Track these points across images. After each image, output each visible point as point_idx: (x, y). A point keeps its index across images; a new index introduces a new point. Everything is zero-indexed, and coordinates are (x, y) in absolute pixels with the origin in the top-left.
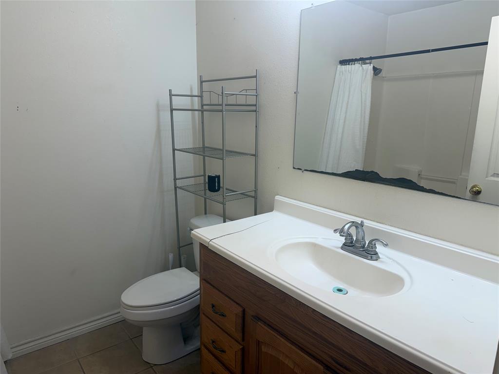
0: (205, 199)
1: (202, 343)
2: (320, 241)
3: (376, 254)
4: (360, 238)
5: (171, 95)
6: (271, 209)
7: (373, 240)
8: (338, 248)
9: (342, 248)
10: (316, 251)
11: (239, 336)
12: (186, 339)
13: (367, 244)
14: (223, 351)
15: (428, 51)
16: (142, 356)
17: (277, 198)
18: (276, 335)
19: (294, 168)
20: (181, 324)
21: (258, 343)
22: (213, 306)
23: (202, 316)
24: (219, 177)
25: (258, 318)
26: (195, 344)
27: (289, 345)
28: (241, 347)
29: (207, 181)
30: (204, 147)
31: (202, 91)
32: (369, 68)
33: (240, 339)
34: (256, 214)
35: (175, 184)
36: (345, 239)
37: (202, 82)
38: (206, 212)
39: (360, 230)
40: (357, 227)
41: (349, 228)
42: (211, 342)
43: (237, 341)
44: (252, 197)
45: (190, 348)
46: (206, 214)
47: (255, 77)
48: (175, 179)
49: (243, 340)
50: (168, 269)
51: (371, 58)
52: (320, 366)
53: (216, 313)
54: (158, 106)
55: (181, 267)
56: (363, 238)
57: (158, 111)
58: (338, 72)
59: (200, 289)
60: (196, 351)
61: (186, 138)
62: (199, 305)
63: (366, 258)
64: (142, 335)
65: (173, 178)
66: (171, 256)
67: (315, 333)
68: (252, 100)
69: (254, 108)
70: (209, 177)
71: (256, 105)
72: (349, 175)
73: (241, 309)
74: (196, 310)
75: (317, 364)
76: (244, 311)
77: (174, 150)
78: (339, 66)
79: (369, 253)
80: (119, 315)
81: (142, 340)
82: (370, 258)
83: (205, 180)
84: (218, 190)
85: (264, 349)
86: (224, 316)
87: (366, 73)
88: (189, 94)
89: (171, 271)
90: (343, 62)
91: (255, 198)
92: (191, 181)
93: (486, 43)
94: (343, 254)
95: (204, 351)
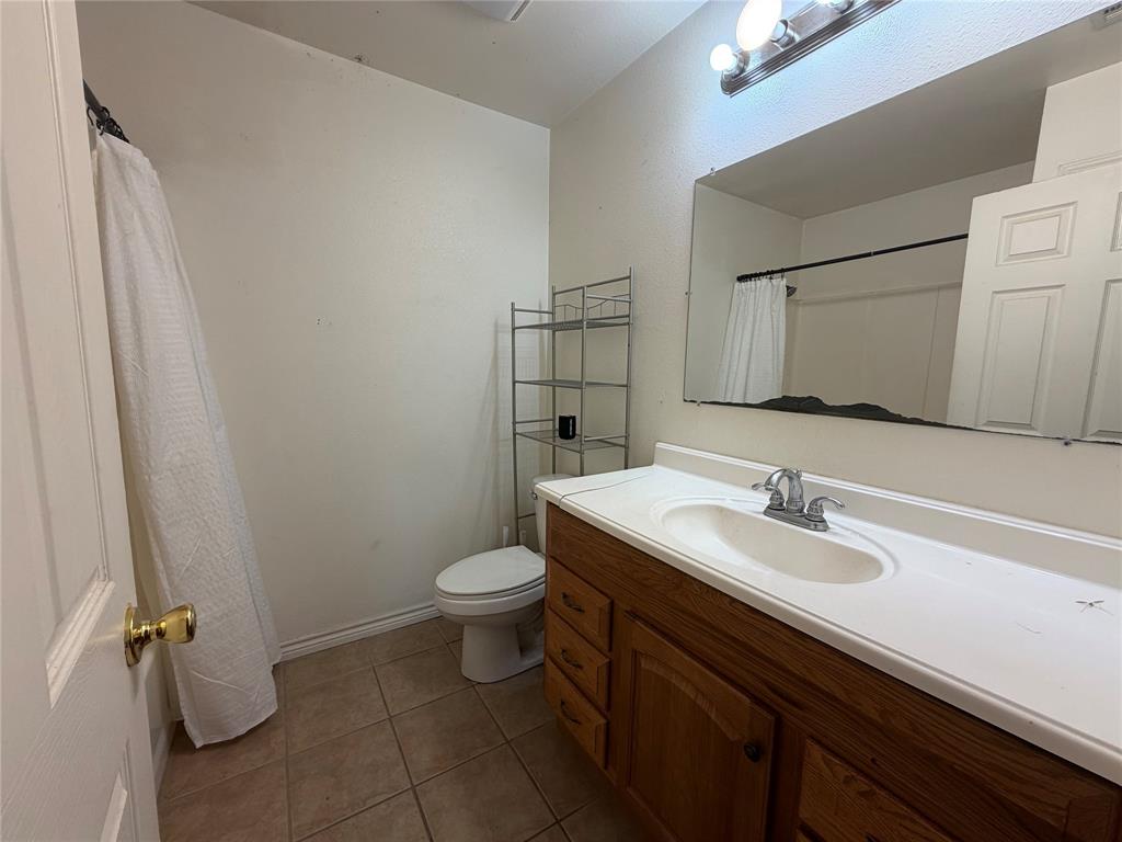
0: (554, 447)
1: (546, 653)
2: (728, 504)
3: (824, 521)
4: (796, 495)
5: (513, 310)
6: (648, 462)
7: (817, 500)
8: (759, 513)
9: (765, 513)
10: (723, 518)
11: (603, 643)
12: (524, 649)
13: (807, 507)
14: (580, 667)
15: (869, 255)
16: (460, 669)
17: (659, 445)
18: (666, 642)
19: (685, 401)
20: (517, 625)
21: (635, 653)
22: (565, 596)
23: (548, 612)
24: (574, 418)
25: (634, 614)
26: (537, 657)
27: (687, 658)
28: (607, 660)
29: (557, 427)
30: (554, 380)
31: (554, 307)
32: (781, 283)
33: (606, 648)
34: (626, 468)
35: (514, 430)
36: (771, 499)
37: (554, 294)
38: (556, 471)
39: (795, 483)
40: (790, 479)
41: (780, 478)
42: (561, 651)
43: (600, 651)
44: (621, 446)
45: (529, 662)
46: (554, 472)
47: (629, 277)
48: (514, 423)
49: (610, 650)
50: (501, 547)
51: (783, 271)
52: (744, 697)
53: (570, 606)
54: (496, 325)
55: (518, 544)
56: (801, 497)
57: (496, 332)
58: (736, 292)
59: (546, 575)
60: (538, 666)
61: (530, 368)
62: (543, 599)
63: (807, 526)
64: (462, 639)
65: (511, 421)
66: (506, 530)
67: (734, 640)
68: (623, 309)
69: (626, 320)
70: (561, 418)
71: (628, 316)
72: (770, 405)
73: (608, 601)
74: (540, 606)
75: (739, 694)
76: (612, 604)
77: (514, 382)
78: (738, 283)
79: (814, 520)
80: (434, 608)
81: (461, 647)
82: (813, 527)
83: (554, 426)
84: (573, 437)
85: (644, 664)
86: (580, 610)
87: (778, 290)
88: (537, 309)
89: (505, 549)
90: (742, 279)
91: (626, 447)
92: (536, 427)
93: (966, 236)
94: (768, 522)
95: (550, 665)
